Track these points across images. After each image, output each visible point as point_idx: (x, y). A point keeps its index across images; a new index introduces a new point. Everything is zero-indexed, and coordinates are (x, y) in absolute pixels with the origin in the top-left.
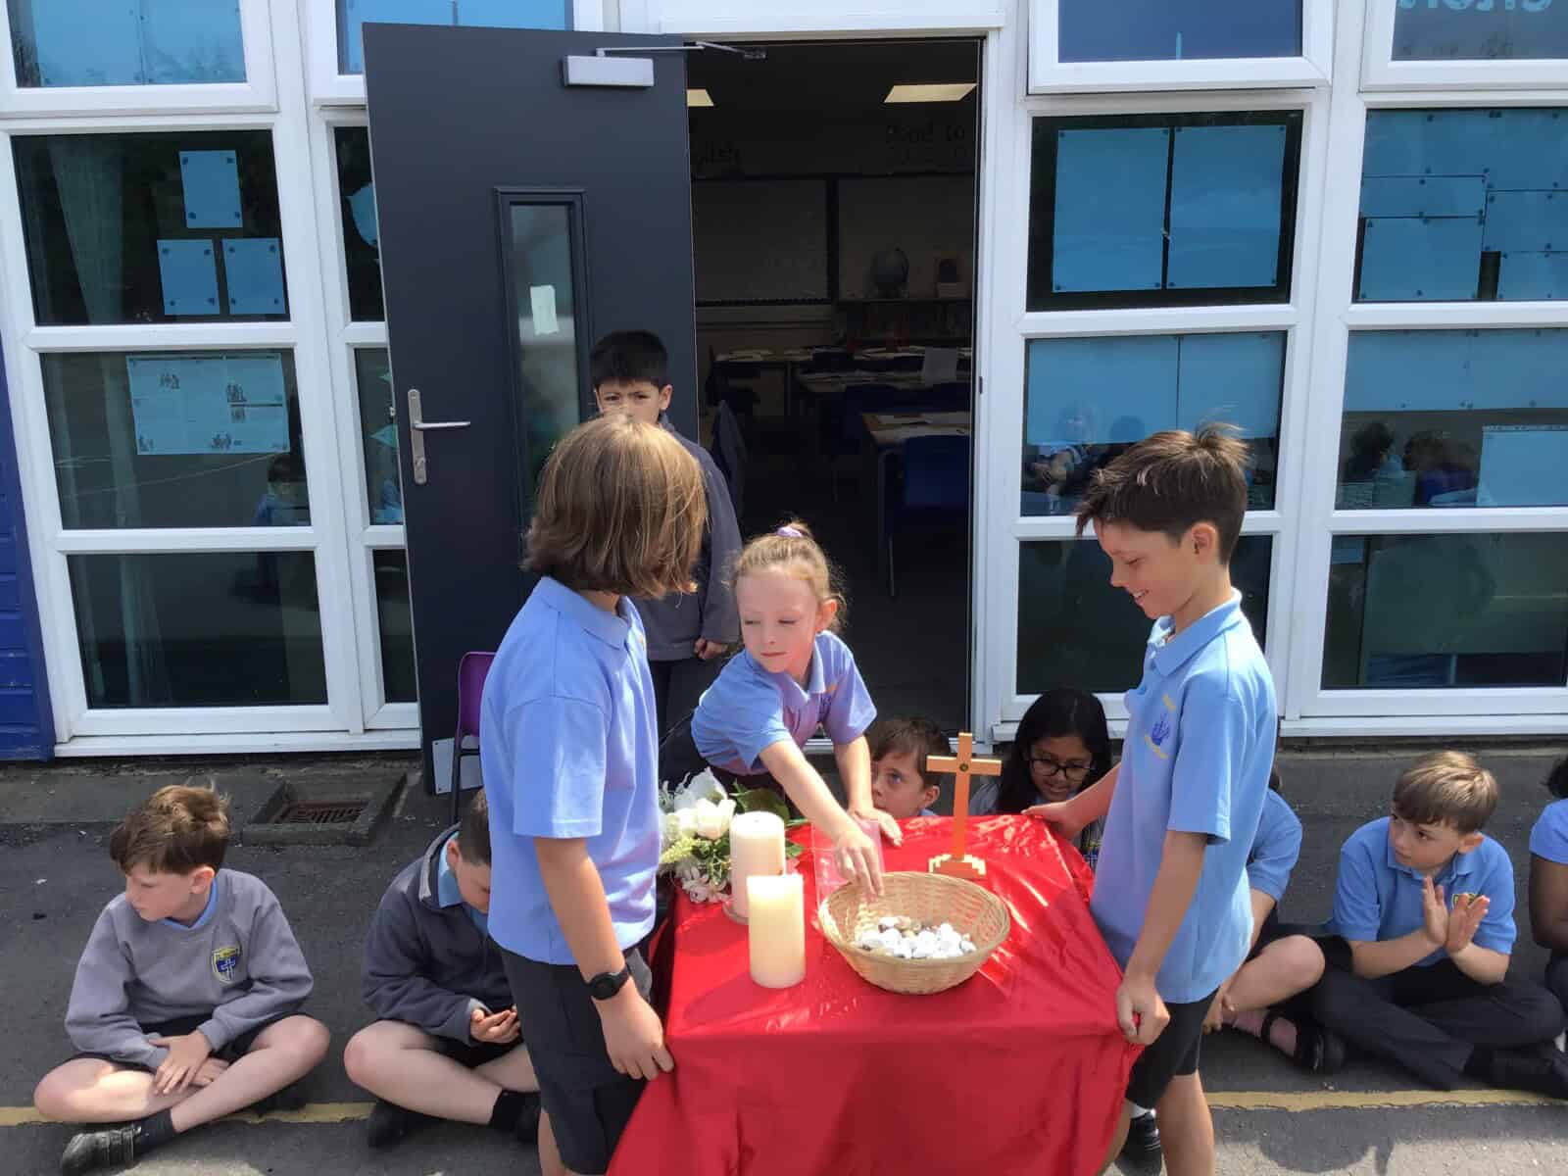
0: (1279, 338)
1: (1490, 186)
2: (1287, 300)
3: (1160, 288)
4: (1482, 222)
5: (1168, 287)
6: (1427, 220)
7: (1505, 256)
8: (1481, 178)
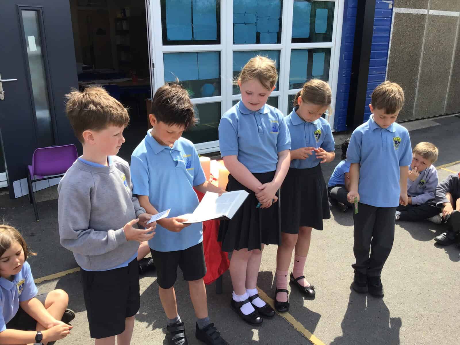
0: (219, 53)
1: (257, 16)
2: (220, 43)
3: (192, 40)
4: (256, 25)
5: (194, 40)
6: (246, 24)
7: (261, 33)
8: (255, 15)
